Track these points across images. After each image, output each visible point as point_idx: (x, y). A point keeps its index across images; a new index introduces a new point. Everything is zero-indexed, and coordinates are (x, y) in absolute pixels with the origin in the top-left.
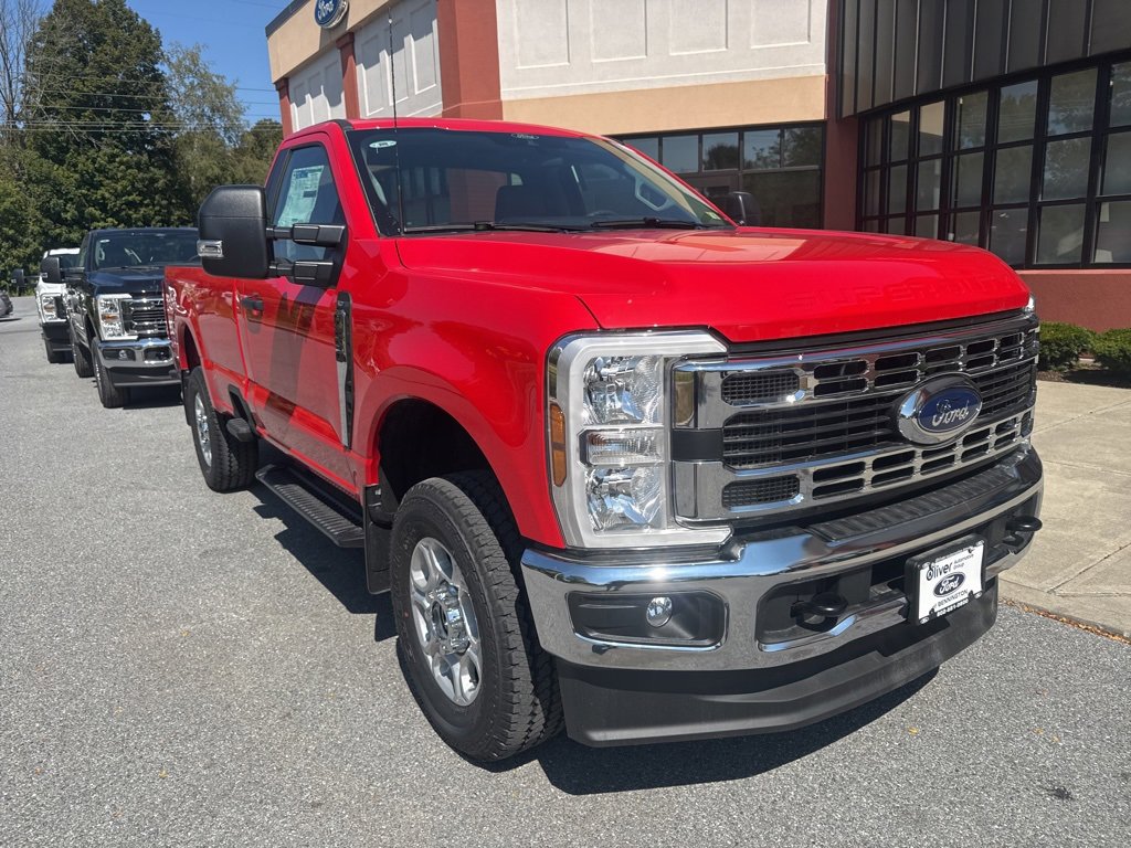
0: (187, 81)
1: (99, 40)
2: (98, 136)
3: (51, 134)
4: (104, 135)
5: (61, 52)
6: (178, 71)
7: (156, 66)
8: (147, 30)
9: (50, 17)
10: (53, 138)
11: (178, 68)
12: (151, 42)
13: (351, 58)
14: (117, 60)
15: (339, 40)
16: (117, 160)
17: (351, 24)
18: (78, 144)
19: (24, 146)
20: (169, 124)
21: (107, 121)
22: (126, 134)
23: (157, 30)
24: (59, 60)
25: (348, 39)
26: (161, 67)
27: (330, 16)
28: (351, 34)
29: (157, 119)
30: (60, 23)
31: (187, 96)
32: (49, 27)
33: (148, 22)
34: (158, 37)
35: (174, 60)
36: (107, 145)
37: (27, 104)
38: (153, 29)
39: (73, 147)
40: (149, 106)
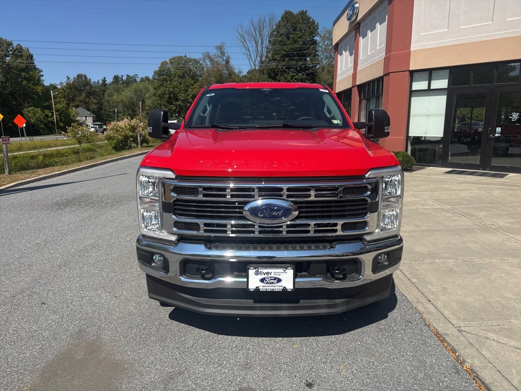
0: (326, 43)
1: (295, 30)
2: (289, 68)
3: (273, 68)
4: (291, 68)
5: (281, 35)
6: (323, 39)
7: (314, 38)
8: (314, 22)
9: (280, 22)
10: (273, 70)
11: (323, 38)
12: (314, 28)
13: (358, 34)
14: (300, 37)
15: (354, 26)
16: (294, 78)
17: (359, 19)
18: (281, 72)
19: (263, 73)
20: (315, 62)
21: (293, 62)
22: (299, 67)
23: (318, 23)
24: (280, 39)
25: (357, 26)
26: (317, 38)
27: (351, 16)
28: (359, 24)
29: (311, 60)
30: (283, 24)
31: (325, 49)
32: (279, 26)
33: (314, 20)
34: (317, 26)
35: (322, 35)
36: (292, 72)
37: (267, 57)
38: (316, 23)
39: (280, 73)
40: (309, 55)
